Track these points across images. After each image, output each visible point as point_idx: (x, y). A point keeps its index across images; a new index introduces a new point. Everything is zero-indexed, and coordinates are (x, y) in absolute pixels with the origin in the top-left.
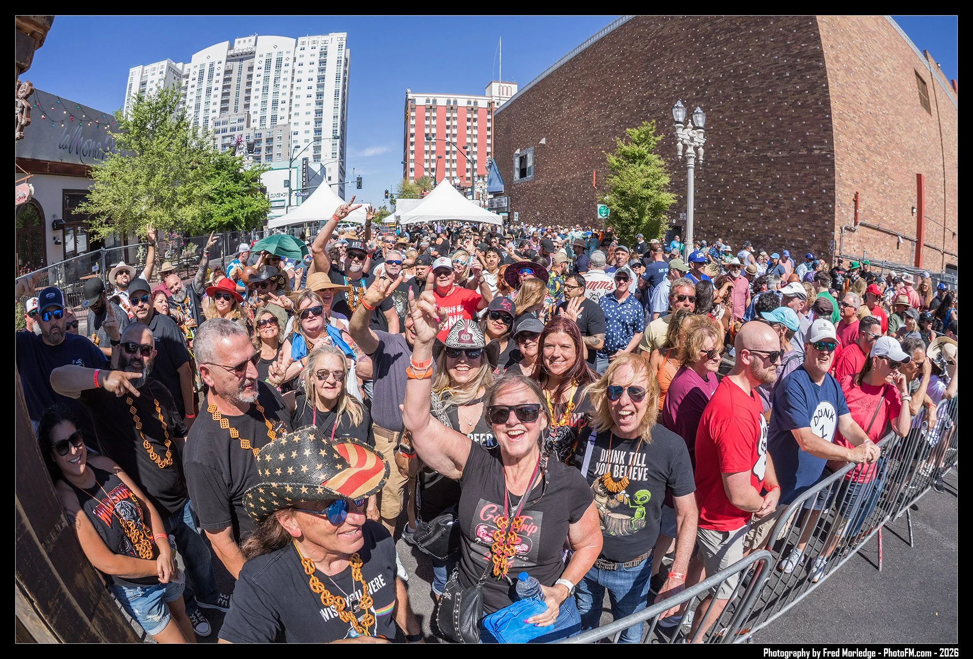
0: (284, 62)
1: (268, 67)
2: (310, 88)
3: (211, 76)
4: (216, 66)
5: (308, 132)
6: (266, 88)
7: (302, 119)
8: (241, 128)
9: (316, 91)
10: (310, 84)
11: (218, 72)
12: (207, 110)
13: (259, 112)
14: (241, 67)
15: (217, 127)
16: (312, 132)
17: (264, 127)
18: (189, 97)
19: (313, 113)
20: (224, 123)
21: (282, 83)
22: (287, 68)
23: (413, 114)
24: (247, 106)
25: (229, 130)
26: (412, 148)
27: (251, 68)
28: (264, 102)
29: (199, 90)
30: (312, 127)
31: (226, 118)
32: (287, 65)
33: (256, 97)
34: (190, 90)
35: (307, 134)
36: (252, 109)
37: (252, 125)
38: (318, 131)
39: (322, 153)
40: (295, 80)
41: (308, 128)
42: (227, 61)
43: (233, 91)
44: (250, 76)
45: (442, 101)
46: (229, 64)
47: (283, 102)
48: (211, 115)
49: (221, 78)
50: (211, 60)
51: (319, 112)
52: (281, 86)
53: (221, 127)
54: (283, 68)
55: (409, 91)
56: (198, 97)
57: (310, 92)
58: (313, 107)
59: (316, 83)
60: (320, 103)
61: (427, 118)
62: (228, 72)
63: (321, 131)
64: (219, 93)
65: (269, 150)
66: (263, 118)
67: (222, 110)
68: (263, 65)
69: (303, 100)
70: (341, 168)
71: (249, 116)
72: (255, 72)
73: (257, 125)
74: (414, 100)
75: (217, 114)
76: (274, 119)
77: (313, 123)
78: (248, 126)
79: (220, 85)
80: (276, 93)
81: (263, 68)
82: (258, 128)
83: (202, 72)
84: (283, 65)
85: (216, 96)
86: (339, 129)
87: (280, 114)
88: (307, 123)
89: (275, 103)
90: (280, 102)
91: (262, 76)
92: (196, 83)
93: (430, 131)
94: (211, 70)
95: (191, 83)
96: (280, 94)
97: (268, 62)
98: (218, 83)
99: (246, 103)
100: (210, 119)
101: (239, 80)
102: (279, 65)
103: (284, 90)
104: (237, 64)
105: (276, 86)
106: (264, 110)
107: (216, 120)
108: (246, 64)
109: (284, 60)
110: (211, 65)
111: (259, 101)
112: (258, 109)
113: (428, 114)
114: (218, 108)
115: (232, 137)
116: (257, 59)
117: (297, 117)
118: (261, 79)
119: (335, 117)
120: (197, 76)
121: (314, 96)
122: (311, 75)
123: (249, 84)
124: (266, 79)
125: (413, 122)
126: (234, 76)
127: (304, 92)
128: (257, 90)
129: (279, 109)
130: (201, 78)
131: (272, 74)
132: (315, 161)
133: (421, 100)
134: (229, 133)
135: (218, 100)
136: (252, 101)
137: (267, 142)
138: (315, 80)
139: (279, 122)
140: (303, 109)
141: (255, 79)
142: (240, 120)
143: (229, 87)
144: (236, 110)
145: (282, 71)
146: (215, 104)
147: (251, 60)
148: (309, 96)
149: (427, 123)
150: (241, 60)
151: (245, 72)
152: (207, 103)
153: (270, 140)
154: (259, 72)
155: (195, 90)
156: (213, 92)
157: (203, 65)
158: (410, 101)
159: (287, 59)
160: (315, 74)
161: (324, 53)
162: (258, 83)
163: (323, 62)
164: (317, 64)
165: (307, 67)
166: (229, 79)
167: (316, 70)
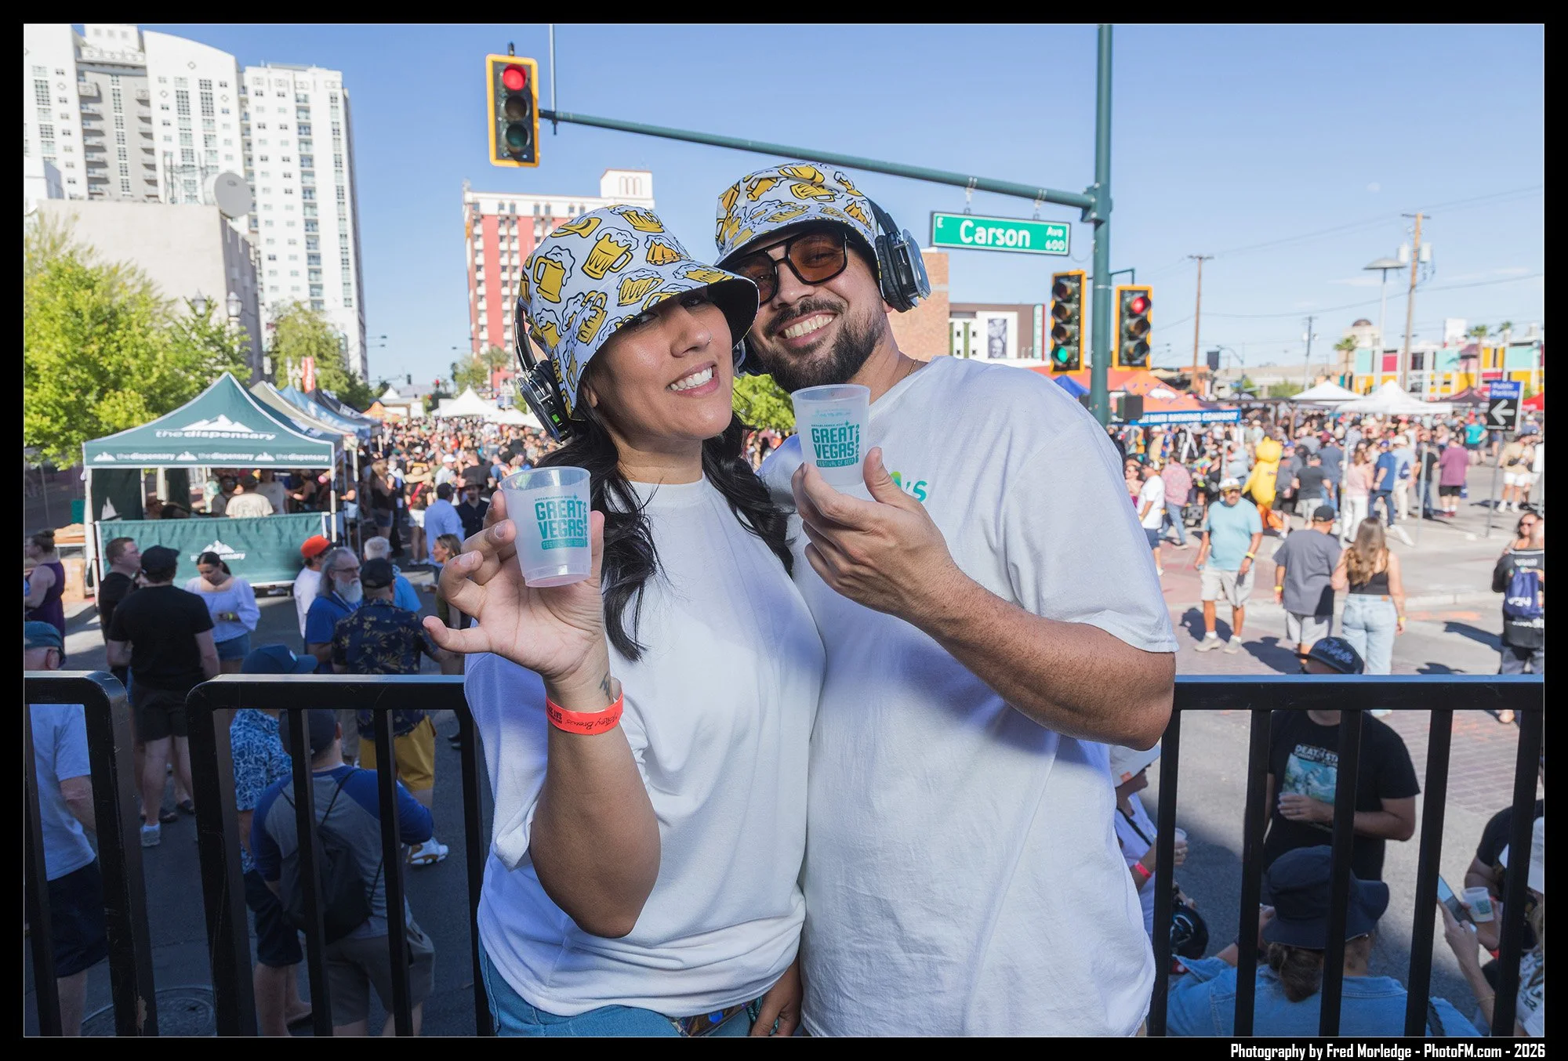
0: (219, 104)
1: (184, 108)
2: (287, 176)
3: (45, 102)
7: (280, 233)
9: (299, 184)
10: (287, 167)
11: (62, 94)
14: (118, 93)
16: (303, 258)
19: (301, 225)
22: (228, 119)
23: (478, 230)
26: (481, 291)
27: (144, 103)
30: (301, 251)
32: (226, 112)
35: (294, 261)
38: (314, 258)
39: (326, 297)
41: (293, 250)
42: (79, 73)
43: (109, 143)
44: (145, 120)
45: (525, 206)
46: (86, 79)
49: (74, 109)
51: (311, 224)
54: (218, 116)
55: (466, 187)
57: (288, 183)
58: (299, 215)
59: (298, 168)
60: (313, 206)
61: (501, 239)
62: (86, 100)
63: (319, 258)
64: (77, 142)
67: (92, 181)
68: (171, 100)
69: (278, 198)
72: (155, 112)
74: (476, 206)
77: (302, 243)
79: (75, 126)
81: (174, 110)
84: (217, 109)
85: (68, 149)
86: (351, 257)
88: (292, 242)
91: (175, 126)
93: (510, 261)
94: (44, 88)
97: (183, 97)
98: (67, 119)
99: (148, 175)
101: (121, 123)
102: (207, 109)
104: (107, 84)
108: (128, 87)
109: (218, 99)
113: (503, 231)
114: (80, 174)
116: (154, 83)
117: (269, 228)
118: (174, 131)
119: (343, 236)
121: (298, 192)
122: (286, 150)
123: (146, 136)
124: (186, 134)
126: (107, 112)
127: (276, 183)
131: (197, 126)
133: (489, 204)
135: (79, 158)
138: (296, 160)
140: (280, 215)
141: (158, 129)
143: (100, 135)
145: (218, 125)
147: (138, 82)
148: (288, 192)
149: (502, 247)
150: (115, 76)
151: (131, 108)
154: (166, 115)
158: (469, 207)
159: (225, 98)
160: (294, 151)
161: (303, 108)
162: (167, 139)
163: (304, 128)
164: (293, 128)
165: (274, 132)
166: (95, 117)
167: (294, 142)
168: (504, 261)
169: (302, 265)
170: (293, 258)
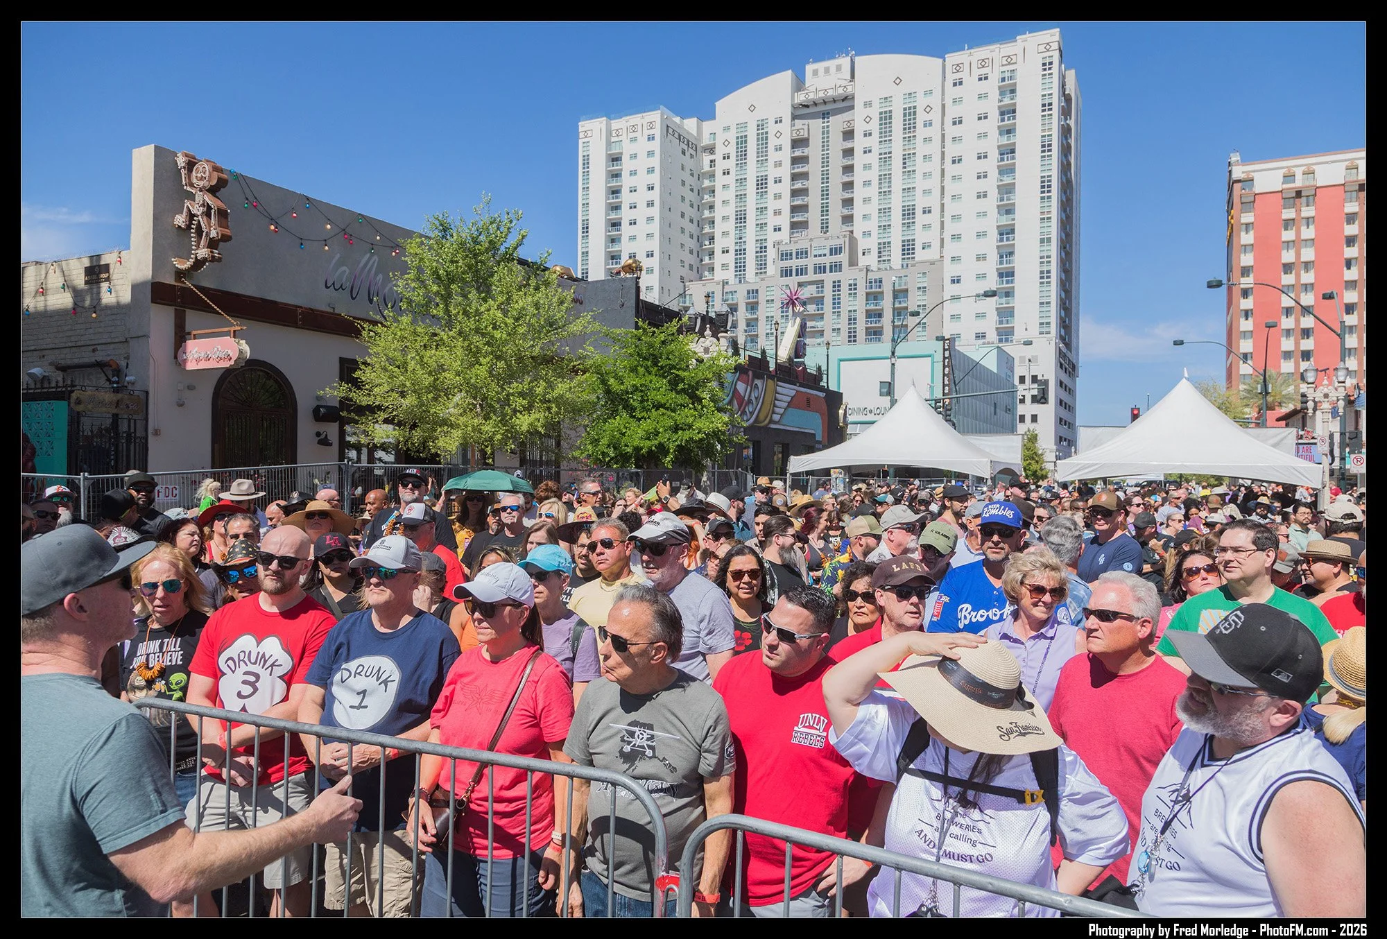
0: (921, 117)
1: (886, 131)
2: (982, 176)
3: (762, 153)
4: (772, 128)
5: (984, 276)
6: (885, 178)
7: (968, 248)
8: (836, 267)
9: (996, 183)
10: (983, 166)
11: (778, 142)
12: (761, 226)
13: (875, 232)
14: (826, 132)
15: (787, 264)
17: (887, 265)
18: (720, 195)
19: (993, 234)
20: (803, 254)
21: (920, 165)
22: (928, 132)
23: (1247, 218)
24: (848, 219)
25: (811, 270)
26: (1247, 304)
27: (849, 134)
28: (885, 211)
29: (741, 181)
30: (991, 267)
31: (803, 244)
32: (928, 124)
33: (867, 200)
34: (720, 180)
35: (982, 282)
36: (859, 226)
37: (863, 261)
38: (1006, 274)
39: (1018, 323)
40: (948, 160)
41: (981, 267)
42: (794, 117)
43: (814, 184)
44: (849, 152)
46: (799, 123)
47: (927, 211)
48: (772, 237)
49: (786, 155)
50: (759, 114)
51: (1007, 232)
52: (919, 175)
53: (794, 263)
54: (921, 132)
55: (1235, 158)
56: (741, 197)
57: (982, 185)
58: (993, 221)
59: (996, 163)
60: (1009, 210)
61: (1288, 224)
62: (797, 143)
63: (1012, 274)
64: (785, 187)
65: (899, 314)
66: (884, 247)
67: (794, 226)
68: (874, 126)
69: (969, 206)
70: (1061, 354)
71: (853, 242)
72: (859, 143)
73: (871, 260)
74: (1248, 182)
75: (785, 235)
76: (908, 248)
77: (993, 256)
78: (853, 262)
79: (785, 171)
80: (909, 190)
81: (876, 134)
82: (874, 266)
83: (742, 142)
84: (920, 124)
85: (778, 196)
86: (1055, 267)
87: (920, 237)
88: (981, 258)
89: (909, 213)
90: (919, 211)
91: (876, 151)
92: (731, 164)
93: (1298, 255)
94: (763, 138)
95: (721, 165)
96: (919, 192)
97: (886, 118)
98: (780, 166)
99: (846, 212)
100: (769, 244)
102: (909, 126)
103: (927, 184)
104: (816, 125)
105: (909, 173)
106: (884, 228)
107: (782, 248)
108: (837, 123)
109: (919, 111)
110: (761, 126)
111: (873, 208)
112: (873, 225)
113: (1289, 214)
114: (785, 220)
115: (820, 284)
116: (859, 113)
117: (956, 244)
118: (873, 158)
119: (1046, 241)
120: (732, 149)
121: (993, 194)
122: (983, 146)
123: (848, 169)
124: (885, 158)
125: (1247, 238)
126: (814, 151)
127: (968, 186)
128: (867, 184)
129: (918, 226)
130: (742, 154)
131: (897, 148)
132: (1001, 340)
133: (1268, 178)
134: (811, 276)
135: (785, 204)
136: (858, 210)
137: (895, 297)
138: (994, 155)
139: (920, 255)
140: (968, 226)
141: (859, 160)
142: (835, 251)
143: (805, 176)
144: (825, 227)
145: (919, 140)
146: (777, 213)
147: (846, 116)
148: (982, 195)
149: (1288, 235)
150: (825, 115)
151: (837, 144)
152: (761, 210)
153: (900, 294)
154: (868, 142)
155: (731, 179)
156: (772, 188)
157: (742, 126)
158: (1237, 186)
159: (928, 109)
160: (993, 143)
161: (1009, 89)
162: (867, 167)
163: (1008, 112)
164: (994, 115)
165: (971, 127)
166: (803, 160)
167: (994, 133)
168: (1288, 256)
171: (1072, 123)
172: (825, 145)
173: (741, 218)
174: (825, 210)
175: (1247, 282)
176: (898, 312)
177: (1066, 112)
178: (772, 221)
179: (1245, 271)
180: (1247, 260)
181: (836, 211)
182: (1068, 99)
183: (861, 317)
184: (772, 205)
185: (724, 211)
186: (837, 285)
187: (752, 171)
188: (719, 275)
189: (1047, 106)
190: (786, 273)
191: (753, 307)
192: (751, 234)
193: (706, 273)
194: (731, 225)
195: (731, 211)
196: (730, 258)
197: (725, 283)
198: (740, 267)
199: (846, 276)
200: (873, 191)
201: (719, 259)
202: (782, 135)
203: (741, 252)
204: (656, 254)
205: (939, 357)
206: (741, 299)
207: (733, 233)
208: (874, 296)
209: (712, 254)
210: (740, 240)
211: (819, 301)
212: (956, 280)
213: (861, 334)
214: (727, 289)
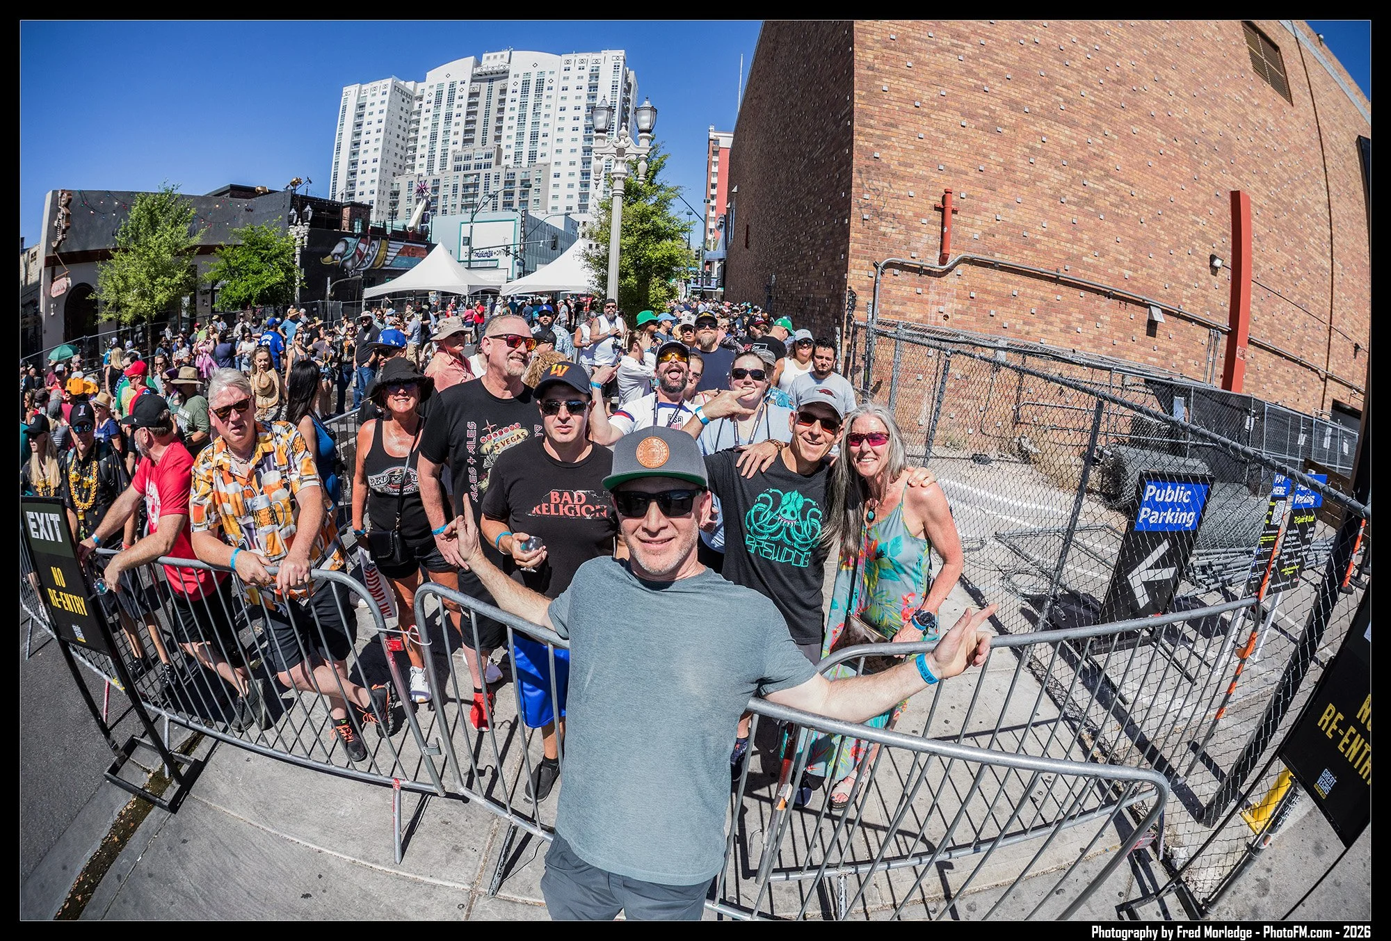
0: (546, 85)
1: (525, 91)
2: (576, 119)
3: (451, 100)
4: (458, 87)
5: (573, 174)
6: (522, 116)
8: (488, 166)
9: (584, 124)
10: (577, 113)
11: (461, 94)
12: (445, 141)
13: (513, 146)
14: (490, 89)
15: (458, 163)
16: (578, 175)
17: (519, 165)
18: (422, 124)
19: (580, 151)
20: (468, 158)
21: (543, 111)
22: (549, 93)
23: (715, 159)
24: (498, 138)
25: (472, 167)
27: (503, 91)
28: (520, 134)
29: (436, 116)
30: (578, 168)
31: (469, 152)
32: (550, 89)
33: (510, 128)
34: (424, 115)
35: (572, 178)
36: (504, 142)
37: (504, 162)
38: (587, 175)
39: (591, 202)
40: (559, 107)
41: (573, 169)
42: (473, 81)
43: (480, 118)
44: (502, 101)
46: (474, 84)
47: (545, 135)
48: (451, 147)
49: (465, 102)
50: (452, 80)
51: (588, 150)
52: (542, 115)
53: (463, 163)
54: (546, 92)
55: (711, 128)
56: (435, 125)
57: (576, 124)
58: (580, 144)
59: (585, 113)
60: (590, 138)
62: (472, 95)
64: (462, 120)
66: (518, 154)
67: (466, 141)
68: (519, 87)
69: (568, 134)
71: (499, 151)
72: (509, 96)
73: (510, 162)
74: (717, 141)
75: (459, 147)
76: (532, 156)
77: (579, 164)
78: (498, 163)
79: (463, 111)
80: (535, 123)
81: (519, 92)
82: (511, 165)
83: (439, 94)
84: (545, 88)
85: (457, 125)
87: (540, 149)
88: (573, 164)
89: (534, 136)
90: (540, 135)
91: (518, 100)
92: (432, 106)
94: (452, 93)
95: (426, 107)
96: (541, 125)
97: (526, 84)
98: (460, 108)
99: (497, 134)
100: (450, 152)
101: (488, 105)
102: (539, 89)
103: (546, 121)
104: (486, 84)
105: (536, 114)
106: (519, 143)
107: (457, 154)
108: (497, 85)
109: (546, 81)
110: (452, 86)
111: (513, 133)
112: (513, 142)
114: (460, 138)
115: (477, 175)
116: (511, 80)
117: (559, 155)
118: (516, 105)
120: (434, 99)
121: (582, 130)
122: (578, 103)
123: (501, 110)
124: (523, 105)
125: (715, 169)
126: (482, 100)
127: (569, 124)
128: (511, 119)
129: (539, 144)
130: (438, 101)
131: (531, 100)
132: (580, 212)
133: (726, 141)
134: (472, 171)
135: (461, 129)
136: (505, 132)
137: (522, 184)
138: (584, 109)
139: (539, 160)
140: (567, 145)
141: (508, 105)
142: (488, 156)
143: (475, 113)
144: (484, 142)
145: (544, 96)
146: (456, 134)
147: (503, 81)
148: (575, 129)
150: (491, 80)
151: (496, 96)
152: (446, 132)
153: (526, 184)
154: (514, 96)
155: (430, 115)
156: (454, 120)
157: (442, 85)
158: (712, 142)
159: (551, 81)
160: (584, 102)
161: (595, 76)
162: (512, 109)
163: (594, 87)
164: (586, 88)
165: (572, 92)
166: (476, 104)
167: (585, 97)
169: (577, 179)
170: (571, 174)
171: (631, 97)
172: (489, 96)
173: (434, 137)
174: (485, 132)
175: (714, 192)
176: (524, 193)
177: (627, 91)
178: (452, 138)
179: (713, 186)
180: (714, 180)
181: (492, 133)
182: (629, 85)
183: (501, 195)
184: (453, 129)
185: (424, 133)
186: (488, 176)
187: (443, 110)
188: (417, 171)
189: (614, 87)
190: (457, 169)
191: (436, 190)
192: (439, 146)
193: (408, 170)
194: (427, 142)
195: (428, 133)
196: (425, 161)
197: (420, 175)
198: (431, 166)
199: (493, 171)
200: (514, 123)
201: (418, 161)
202: (464, 91)
203: (432, 156)
204: (379, 161)
205: (519, 221)
206: (429, 185)
207: (427, 147)
208: (509, 183)
209: (414, 158)
210: (432, 150)
211: (476, 185)
212: (557, 176)
213: (500, 205)
214: (421, 179)
